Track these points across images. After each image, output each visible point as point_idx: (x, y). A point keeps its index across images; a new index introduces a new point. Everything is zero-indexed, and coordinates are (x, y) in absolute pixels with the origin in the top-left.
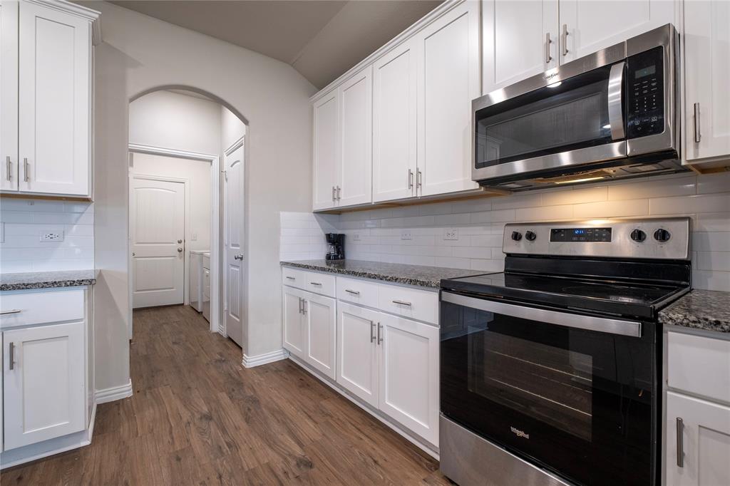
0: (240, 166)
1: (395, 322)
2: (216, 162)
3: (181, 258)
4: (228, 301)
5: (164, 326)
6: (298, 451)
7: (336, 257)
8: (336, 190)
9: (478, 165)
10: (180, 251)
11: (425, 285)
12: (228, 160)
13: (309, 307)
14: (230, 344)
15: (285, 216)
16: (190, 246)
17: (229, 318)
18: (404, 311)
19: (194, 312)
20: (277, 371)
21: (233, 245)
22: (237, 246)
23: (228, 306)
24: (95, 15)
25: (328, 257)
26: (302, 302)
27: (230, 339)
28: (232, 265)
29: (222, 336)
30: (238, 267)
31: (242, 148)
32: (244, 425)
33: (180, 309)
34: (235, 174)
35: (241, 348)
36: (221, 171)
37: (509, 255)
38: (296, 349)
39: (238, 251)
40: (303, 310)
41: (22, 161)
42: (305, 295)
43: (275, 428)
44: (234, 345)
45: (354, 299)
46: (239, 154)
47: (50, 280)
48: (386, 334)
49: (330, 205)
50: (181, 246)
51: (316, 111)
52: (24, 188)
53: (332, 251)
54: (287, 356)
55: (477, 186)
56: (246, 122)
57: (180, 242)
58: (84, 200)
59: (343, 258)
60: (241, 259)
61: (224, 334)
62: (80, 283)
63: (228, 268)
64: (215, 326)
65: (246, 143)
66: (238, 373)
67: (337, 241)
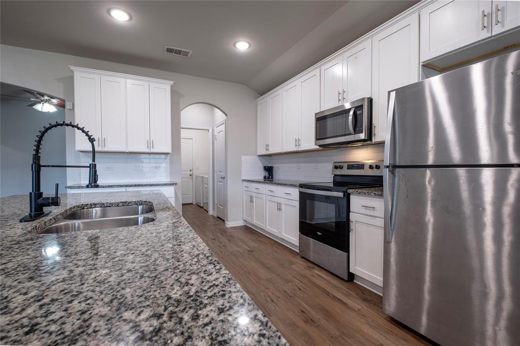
0: (223, 134)
1: (286, 202)
2: (211, 131)
3: (191, 179)
4: (217, 199)
5: (187, 212)
6: (249, 249)
7: (268, 178)
8: (267, 146)
9: (317, 139)
10: (191, 175)
11: (295, 186)
12: (217, 130)
13: (254, 199)
14: (218, 219)
15: (244, 158)
16: (196, 173)
17: (217, 207)
18: (289, 197)
19: (199, 207)
20: (240, 229)
21: (219, 172)
22: (222, 172)
23: (217, 202)
24: (172, 83)
25: (265, 177)
26: (251, 197)
27: (218, 217)
28: (219, 182)
29: (214, 216)
30: (222, 182)
31: (224, 125)
32: (228, 242)
33: (192, 205)
34: (221, 137)
35: (224, 221)
36: (213, 136)
37: (335, 175)
38: (249, 219)
39: (222, 174)
40: (252, 201)
41: (151, 141)
42: (253, 194)
43: (240, 243)
44: (221, 220)
45: (272, 194)
46: (223, 128)
47: (164, 183)
48: (283, 207)
49: (265, 152)
50: (191, 173)
51: (259, 106)
52: (152, 151)
53: (267, 174)
54: (245, 224)
55: (318, 147)
56: (226, 115)
57: (191, 171)
58: (167, 154)
59: (272, 178)
60: (224, 178)
61: (216, 216)
62: (173, 184)
63: (217, 183)
64: (211, 212)
65: (226, 123)
66: (223, 228)
67: (269, 170)
